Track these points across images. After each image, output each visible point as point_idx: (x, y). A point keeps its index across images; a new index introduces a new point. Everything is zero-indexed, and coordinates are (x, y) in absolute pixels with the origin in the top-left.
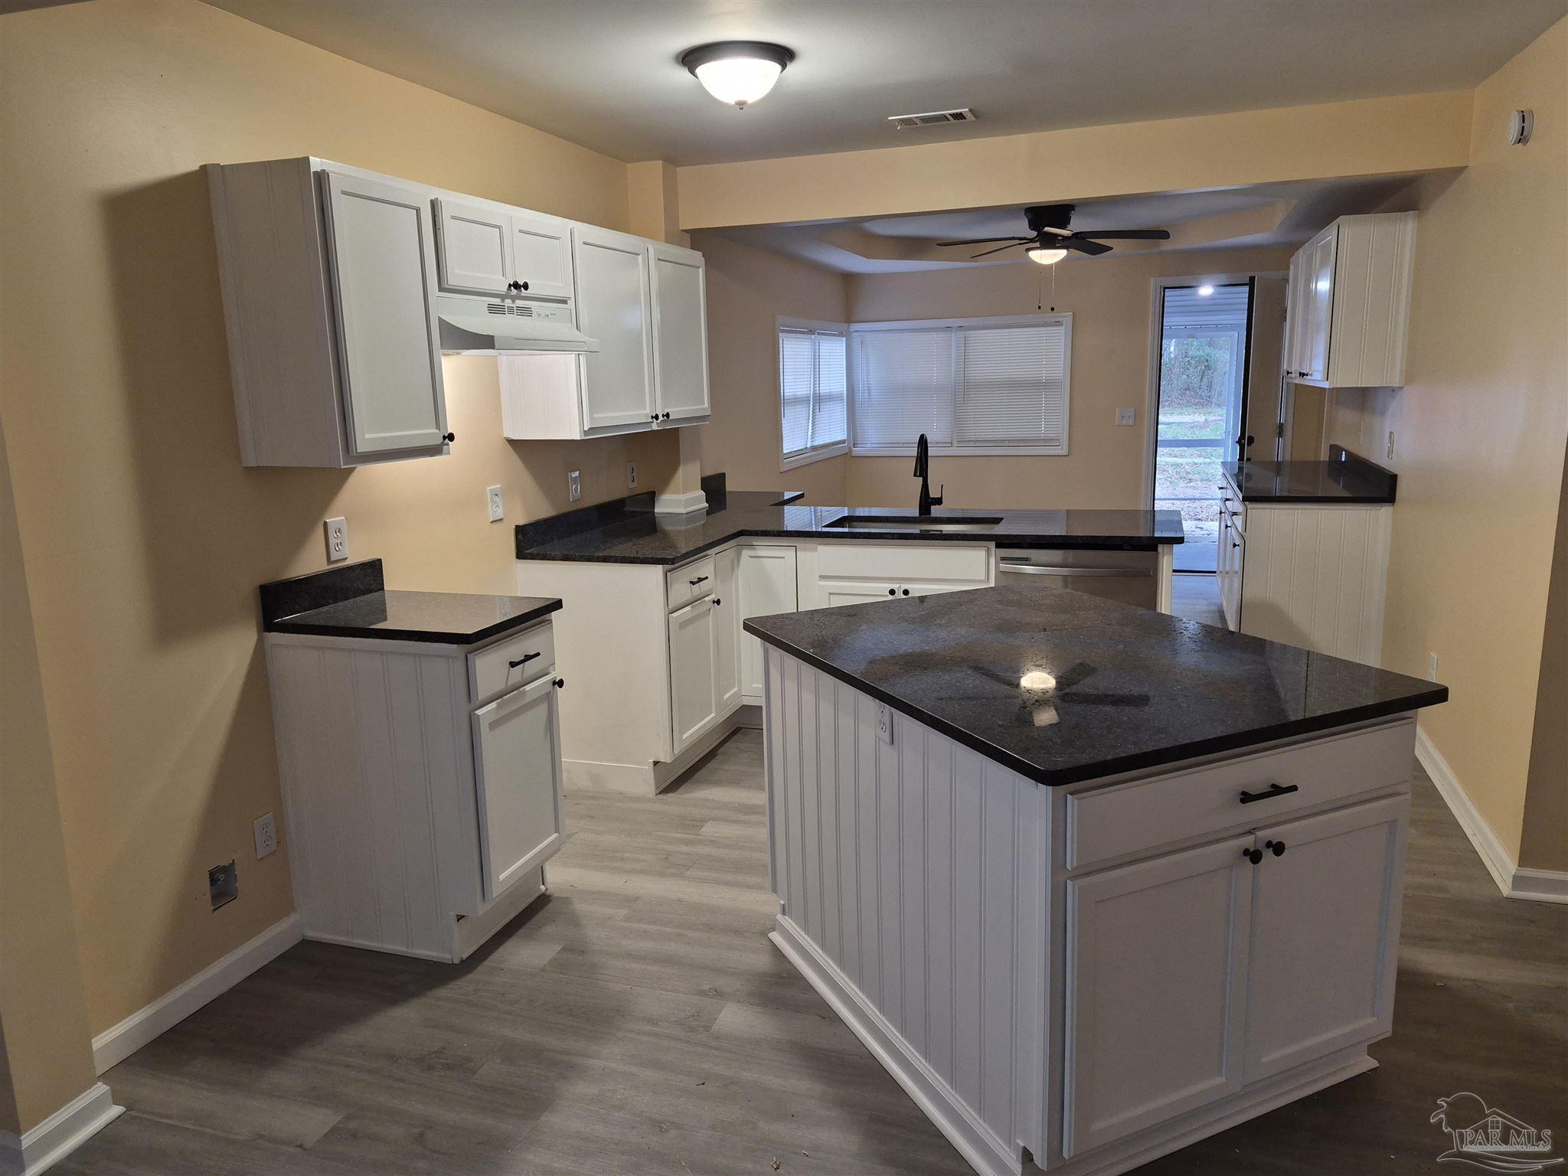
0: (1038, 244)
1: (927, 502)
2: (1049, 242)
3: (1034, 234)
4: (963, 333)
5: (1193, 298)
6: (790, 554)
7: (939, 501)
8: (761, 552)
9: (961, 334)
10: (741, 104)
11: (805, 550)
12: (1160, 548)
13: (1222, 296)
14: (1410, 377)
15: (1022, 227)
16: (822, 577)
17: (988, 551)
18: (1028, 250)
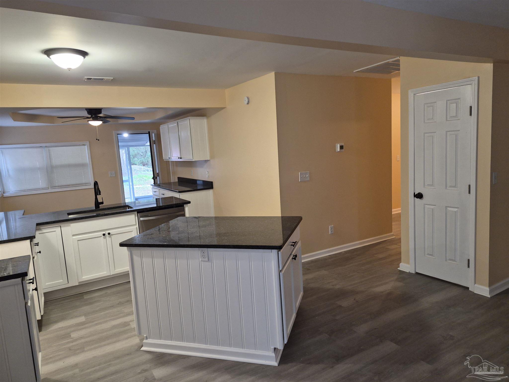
0: (91, 119)
1: (97, 204)
2: (96, 118)
3: (90, 116)
4: (47, 148)
5: (122, 137)
6: (58, 230)
7: (102, 203)
8: (44, 231)
9: (47, 149)
10: (69, 69)
11: (64, 226)
12: (185, 205)
13: (131, 137)
14: (212, 156)
15: (85, 114)
16: (74, 235)
17: (135, 215)
18: (88, 121)
